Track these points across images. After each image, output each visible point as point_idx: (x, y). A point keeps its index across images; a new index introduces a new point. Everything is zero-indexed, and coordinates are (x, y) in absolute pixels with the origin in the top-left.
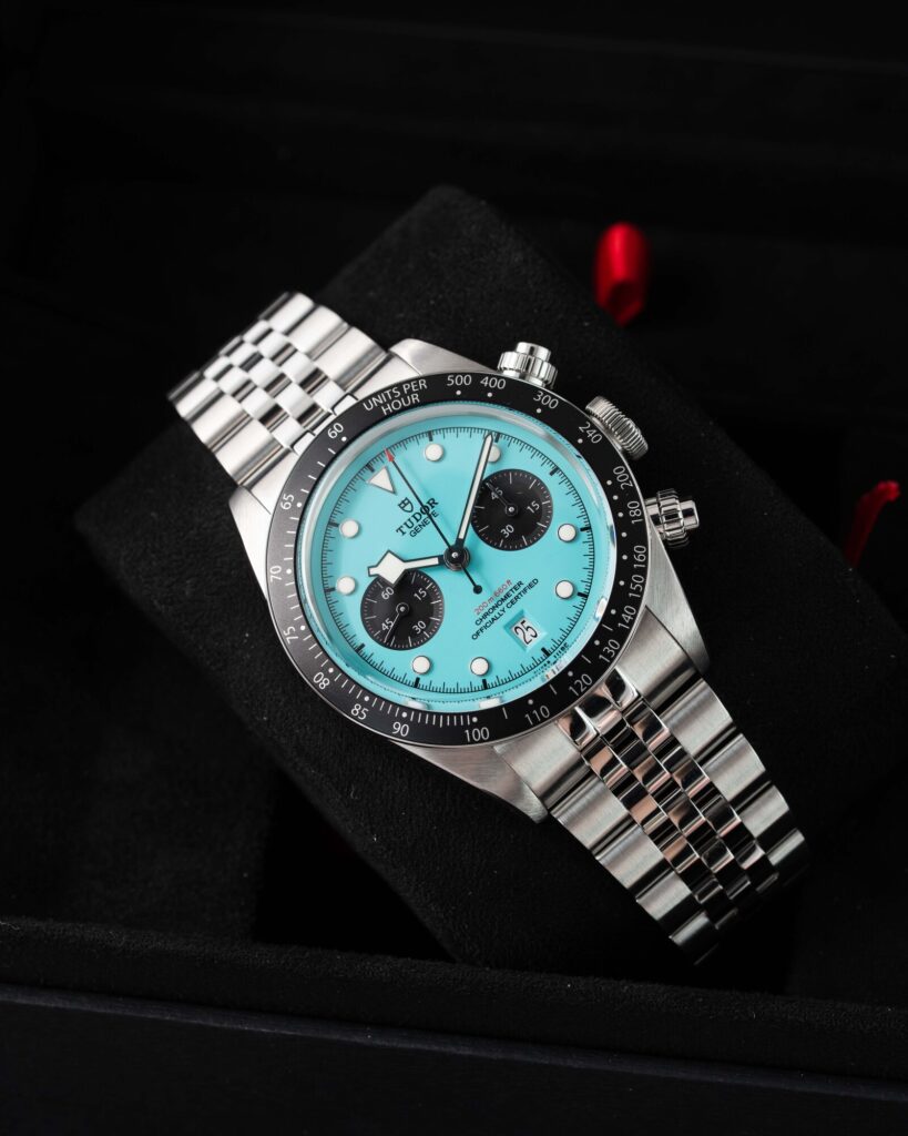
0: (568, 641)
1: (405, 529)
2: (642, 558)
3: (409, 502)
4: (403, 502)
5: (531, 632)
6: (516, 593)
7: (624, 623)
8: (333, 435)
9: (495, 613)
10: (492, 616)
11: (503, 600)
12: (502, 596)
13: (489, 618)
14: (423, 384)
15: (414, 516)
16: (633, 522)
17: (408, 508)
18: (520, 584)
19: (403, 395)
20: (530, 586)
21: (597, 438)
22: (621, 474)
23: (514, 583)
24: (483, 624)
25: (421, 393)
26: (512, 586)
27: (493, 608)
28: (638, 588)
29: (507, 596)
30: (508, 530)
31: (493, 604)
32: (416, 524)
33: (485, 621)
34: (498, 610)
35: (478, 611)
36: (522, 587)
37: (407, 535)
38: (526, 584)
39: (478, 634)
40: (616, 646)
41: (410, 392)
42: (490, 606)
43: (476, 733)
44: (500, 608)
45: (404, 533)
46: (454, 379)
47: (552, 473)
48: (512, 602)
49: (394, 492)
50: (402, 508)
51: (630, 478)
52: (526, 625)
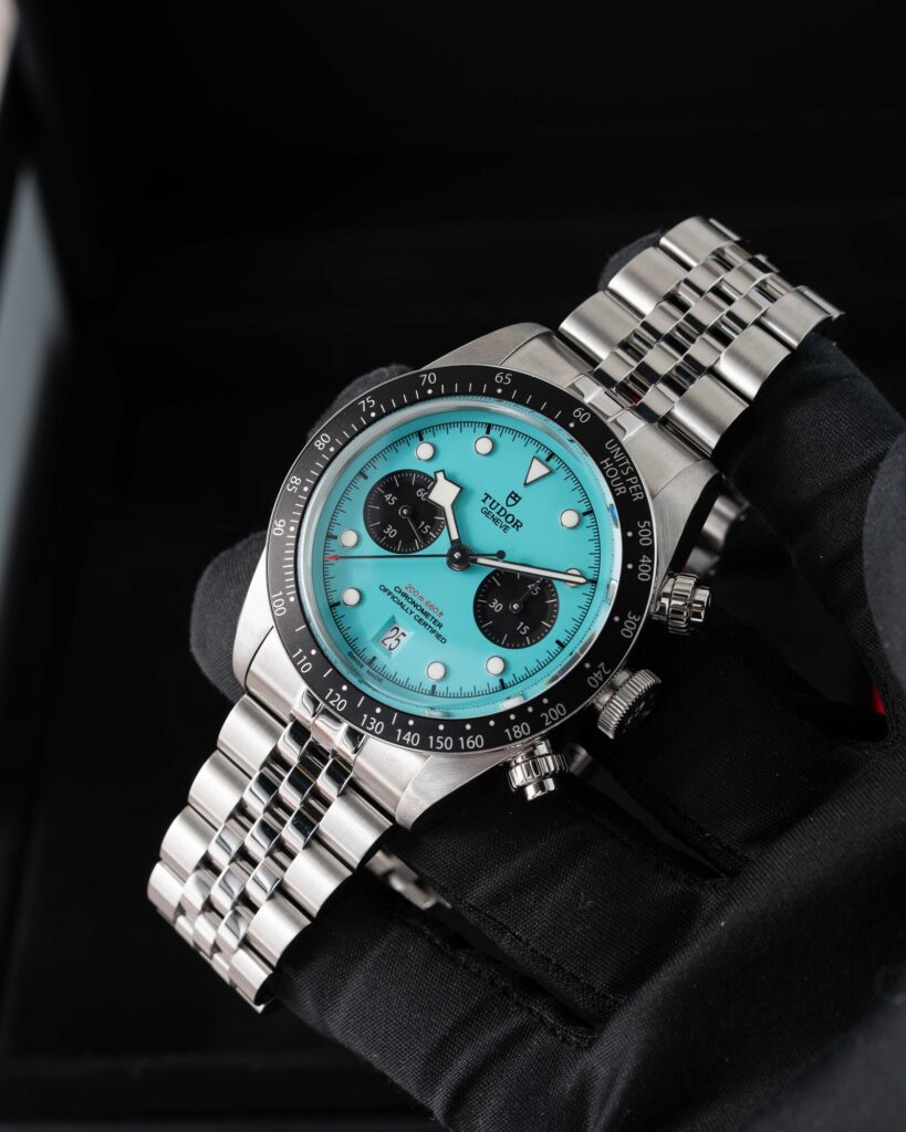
0: (385, 681)
1: (489, 501)
2: (471, 744)
3: (517, 502)
4: (516, 495)
5: (394, 643)
6: (430, 623)
7: (402, 735)
8: (577, 414)
9: (408, 605)
10: (405, 602)
11: (422, 610)
12: (427, 609)
13: (403, 600)
14: (637, 497)
15: (503, 508)
16: (507, 730)
17: (511, 501)
18: (440, 626)
19: (623, 478)
20: (438, 636)
21: (594, 683)
22: (557, 712)
23: (440, 620)
24: (396, 594)
25: (628, 496)
26: (437, 617)
27: (413, 602)
28: (439, 745)
29: (427, 614)
30: (496, 606)
31: (418, 602)
32: (494, 512)
33: (399, 596)
34: (411, 607)
35: (410, 587)
36: (437, 628)
37: (483, 505)
38: (440, 632)
39: (385, 590)
40: (378, 730)
41: (630, 484)
42: (415, 599)
43: (280, 603)
44: (414, 609)
45: (484, 501)
46: (647, 527)
47: (558, 642)
48: (420, 621)
49: (526, 484)
50: (510, 496)
51: (554, 722)
52: (402, 637)
